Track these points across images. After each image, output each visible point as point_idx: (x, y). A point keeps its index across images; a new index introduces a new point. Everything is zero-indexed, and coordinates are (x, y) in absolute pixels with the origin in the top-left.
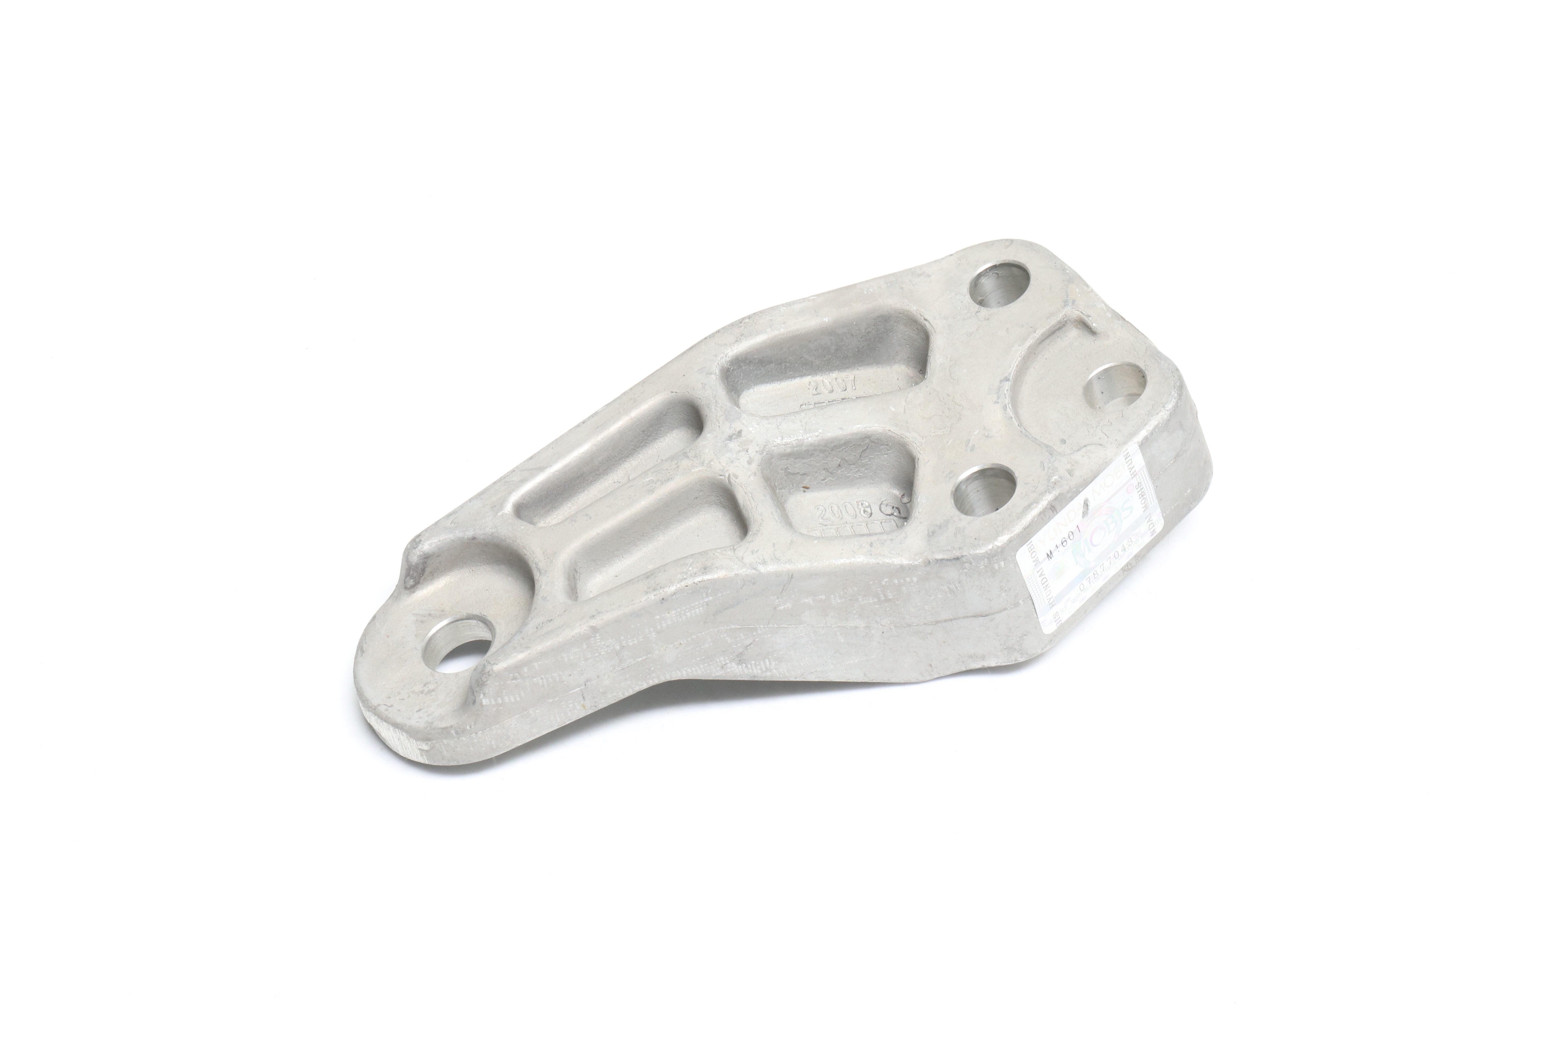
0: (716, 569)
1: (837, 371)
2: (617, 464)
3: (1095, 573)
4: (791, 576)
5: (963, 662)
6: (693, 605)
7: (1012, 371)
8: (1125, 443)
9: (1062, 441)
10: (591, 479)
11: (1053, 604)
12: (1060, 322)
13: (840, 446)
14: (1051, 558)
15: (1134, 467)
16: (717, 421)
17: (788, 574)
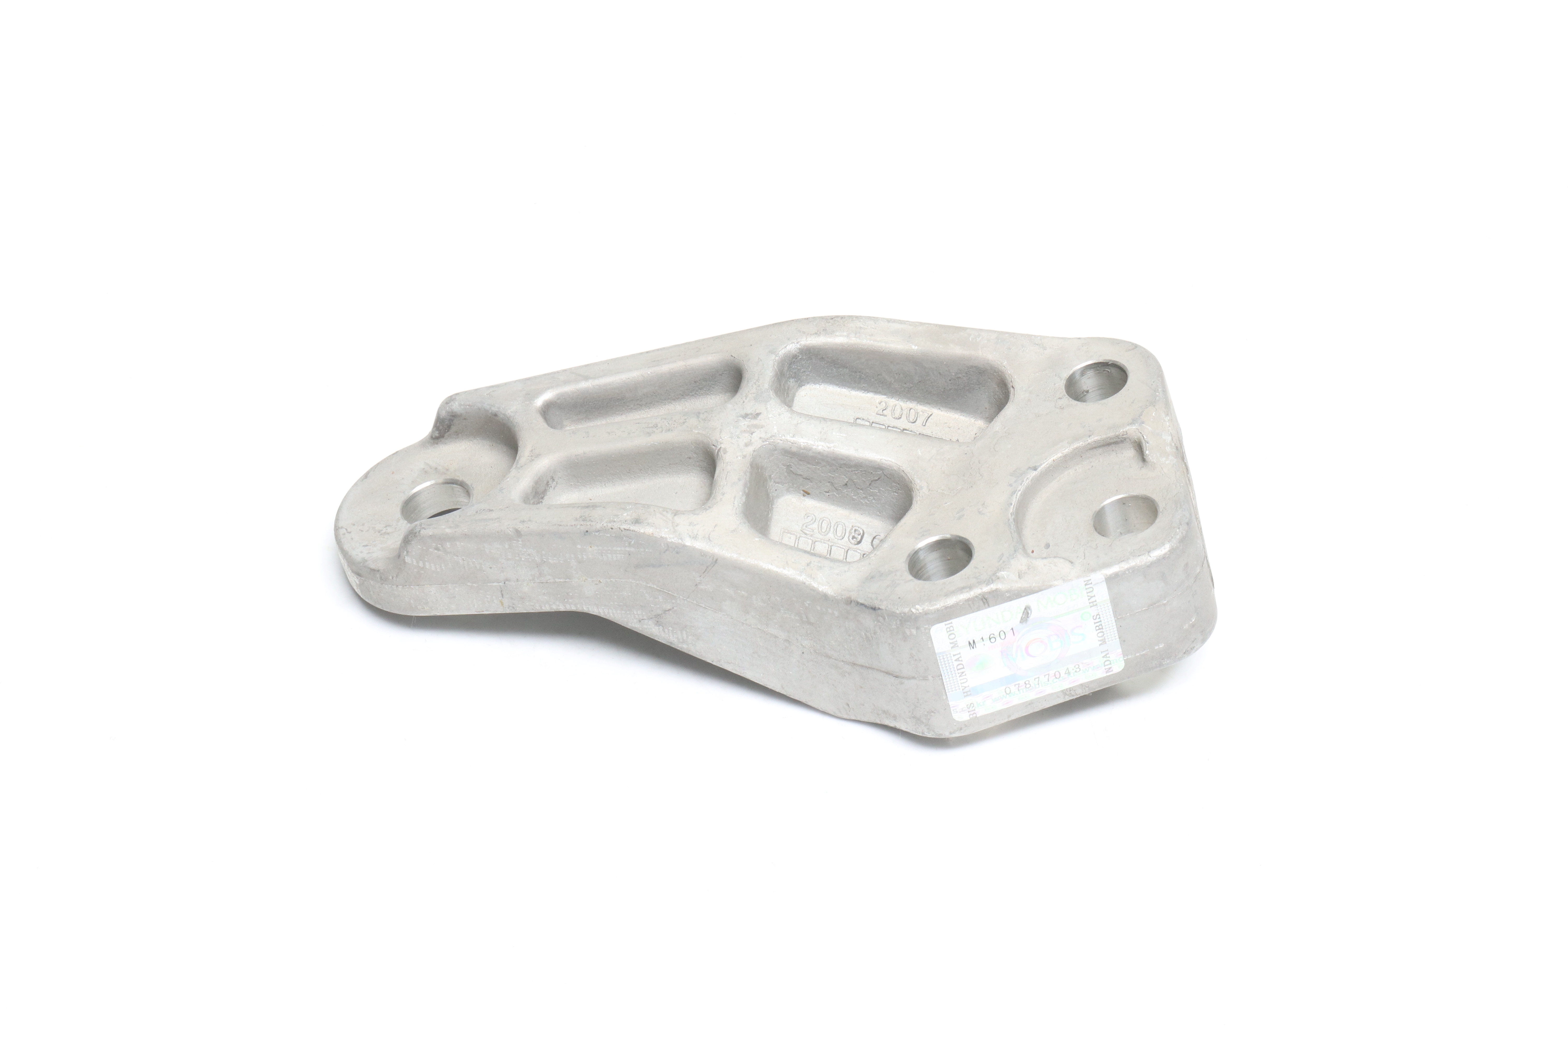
0: (646, 524)
1: (916, 402)
2: (662, 402)
3: (1027, 682)
4: (715, 561)
5: (878, 715)
6: (615, 548)
7: (1044, 463)
8: (1093, 570)
9: (1046, 545)
10: (632, 406)
11: (969, 693)
12: (1117, 437)
13: (850, 467)
14: (973, 648)
15: (1094, 596)
16: (746, 396)
17: (713, 558)
